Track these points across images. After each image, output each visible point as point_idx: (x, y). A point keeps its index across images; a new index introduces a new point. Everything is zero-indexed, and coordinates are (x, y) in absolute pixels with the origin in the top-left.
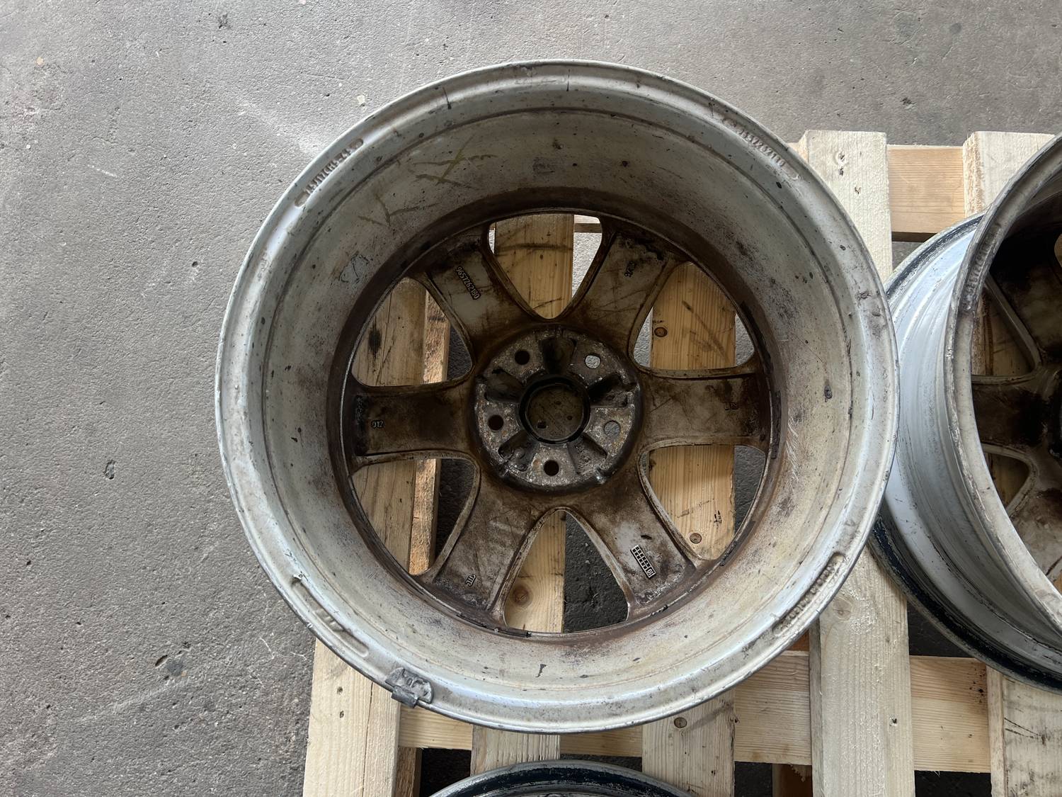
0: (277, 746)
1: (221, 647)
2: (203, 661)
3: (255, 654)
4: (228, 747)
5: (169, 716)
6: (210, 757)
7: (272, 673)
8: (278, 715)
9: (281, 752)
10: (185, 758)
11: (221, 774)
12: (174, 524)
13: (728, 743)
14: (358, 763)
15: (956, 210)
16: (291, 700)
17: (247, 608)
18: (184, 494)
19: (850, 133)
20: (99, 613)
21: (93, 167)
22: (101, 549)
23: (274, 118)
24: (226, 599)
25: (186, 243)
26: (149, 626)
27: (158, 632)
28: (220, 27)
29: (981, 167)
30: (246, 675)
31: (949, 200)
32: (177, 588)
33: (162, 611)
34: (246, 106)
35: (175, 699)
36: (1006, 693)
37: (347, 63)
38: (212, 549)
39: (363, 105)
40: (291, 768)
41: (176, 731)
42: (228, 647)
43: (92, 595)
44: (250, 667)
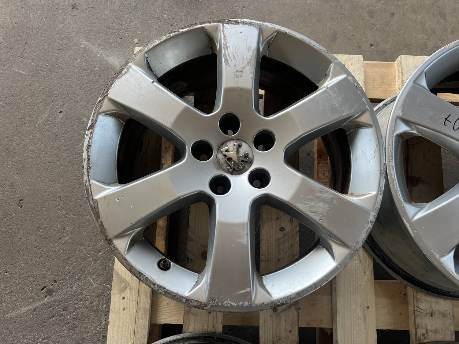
0: (96, 326)
1: (71, 282)
2: (62, 289)
3: (86, 285)
4: (74, 327)
5: (47, 313)
6: (66, 332)
7: (94, 293)
8: (97, 312)
9: (98, 329)
10: (54, 332)
11: (71, 339)
12: (50, 227)
13: (296, 319)
14: (132, 331)
15: (393, 89)
16: (103, 305)
17: (83, 265)
18: (55, 214)
19: (348, 55)
20: (15, 268)
21: (15, 69)
22: (17, 239)
23: (97, 49)
24: (74, 261)
25: (56, 103)
26: (38, 273)
27: (42, 276)
28: (73, 9)
29: (403, 70)
30: (82, 294)
31: (389, 84)
32: (51, 256)
33: (44, 266)
34: (84, 43)
35: (50, 305)
36: (415, 294)
37: (130, 25)
38: (67, 239)
39: (137, 43)
40: (103, 336)
41: (50, 320)
42: (74, 282)
43: (12, 260)
44: (84, 291)
